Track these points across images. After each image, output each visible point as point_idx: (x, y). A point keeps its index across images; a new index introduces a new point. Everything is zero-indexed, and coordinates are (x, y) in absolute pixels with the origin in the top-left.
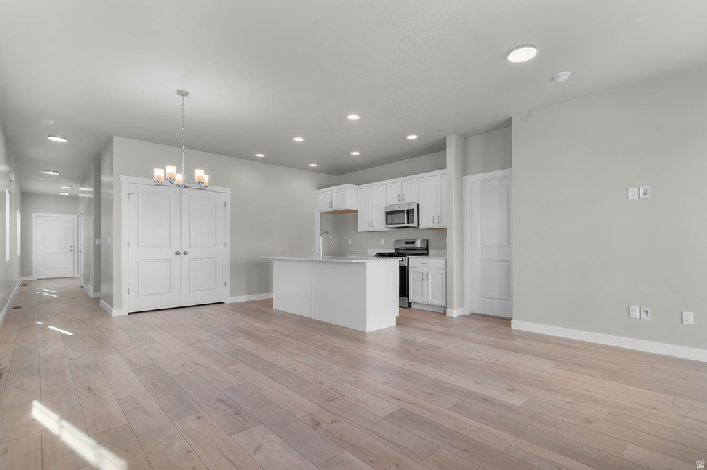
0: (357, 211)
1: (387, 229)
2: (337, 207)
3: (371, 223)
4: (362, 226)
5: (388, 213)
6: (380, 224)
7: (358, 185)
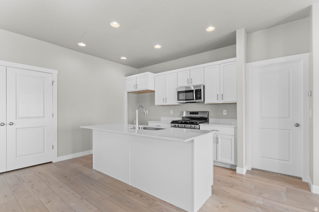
0: (154, 91)
1: (178, 104)
2: (140, 88)
3: (165, 100)
4: (158, 101)
5: (179, 93)
6: (173, 100)
7: (155, 73)
